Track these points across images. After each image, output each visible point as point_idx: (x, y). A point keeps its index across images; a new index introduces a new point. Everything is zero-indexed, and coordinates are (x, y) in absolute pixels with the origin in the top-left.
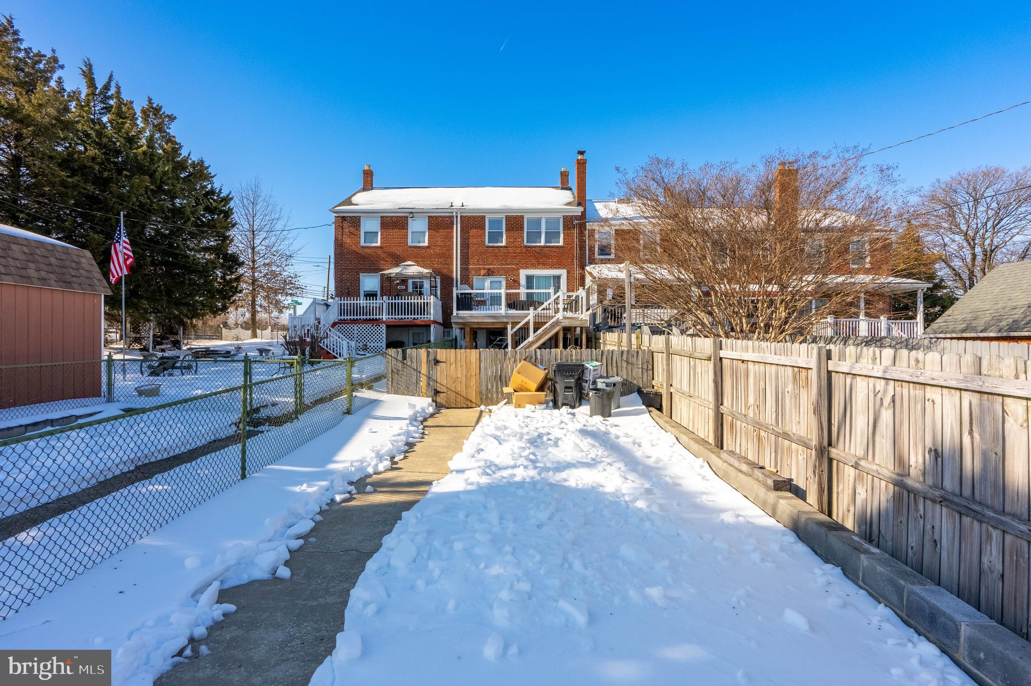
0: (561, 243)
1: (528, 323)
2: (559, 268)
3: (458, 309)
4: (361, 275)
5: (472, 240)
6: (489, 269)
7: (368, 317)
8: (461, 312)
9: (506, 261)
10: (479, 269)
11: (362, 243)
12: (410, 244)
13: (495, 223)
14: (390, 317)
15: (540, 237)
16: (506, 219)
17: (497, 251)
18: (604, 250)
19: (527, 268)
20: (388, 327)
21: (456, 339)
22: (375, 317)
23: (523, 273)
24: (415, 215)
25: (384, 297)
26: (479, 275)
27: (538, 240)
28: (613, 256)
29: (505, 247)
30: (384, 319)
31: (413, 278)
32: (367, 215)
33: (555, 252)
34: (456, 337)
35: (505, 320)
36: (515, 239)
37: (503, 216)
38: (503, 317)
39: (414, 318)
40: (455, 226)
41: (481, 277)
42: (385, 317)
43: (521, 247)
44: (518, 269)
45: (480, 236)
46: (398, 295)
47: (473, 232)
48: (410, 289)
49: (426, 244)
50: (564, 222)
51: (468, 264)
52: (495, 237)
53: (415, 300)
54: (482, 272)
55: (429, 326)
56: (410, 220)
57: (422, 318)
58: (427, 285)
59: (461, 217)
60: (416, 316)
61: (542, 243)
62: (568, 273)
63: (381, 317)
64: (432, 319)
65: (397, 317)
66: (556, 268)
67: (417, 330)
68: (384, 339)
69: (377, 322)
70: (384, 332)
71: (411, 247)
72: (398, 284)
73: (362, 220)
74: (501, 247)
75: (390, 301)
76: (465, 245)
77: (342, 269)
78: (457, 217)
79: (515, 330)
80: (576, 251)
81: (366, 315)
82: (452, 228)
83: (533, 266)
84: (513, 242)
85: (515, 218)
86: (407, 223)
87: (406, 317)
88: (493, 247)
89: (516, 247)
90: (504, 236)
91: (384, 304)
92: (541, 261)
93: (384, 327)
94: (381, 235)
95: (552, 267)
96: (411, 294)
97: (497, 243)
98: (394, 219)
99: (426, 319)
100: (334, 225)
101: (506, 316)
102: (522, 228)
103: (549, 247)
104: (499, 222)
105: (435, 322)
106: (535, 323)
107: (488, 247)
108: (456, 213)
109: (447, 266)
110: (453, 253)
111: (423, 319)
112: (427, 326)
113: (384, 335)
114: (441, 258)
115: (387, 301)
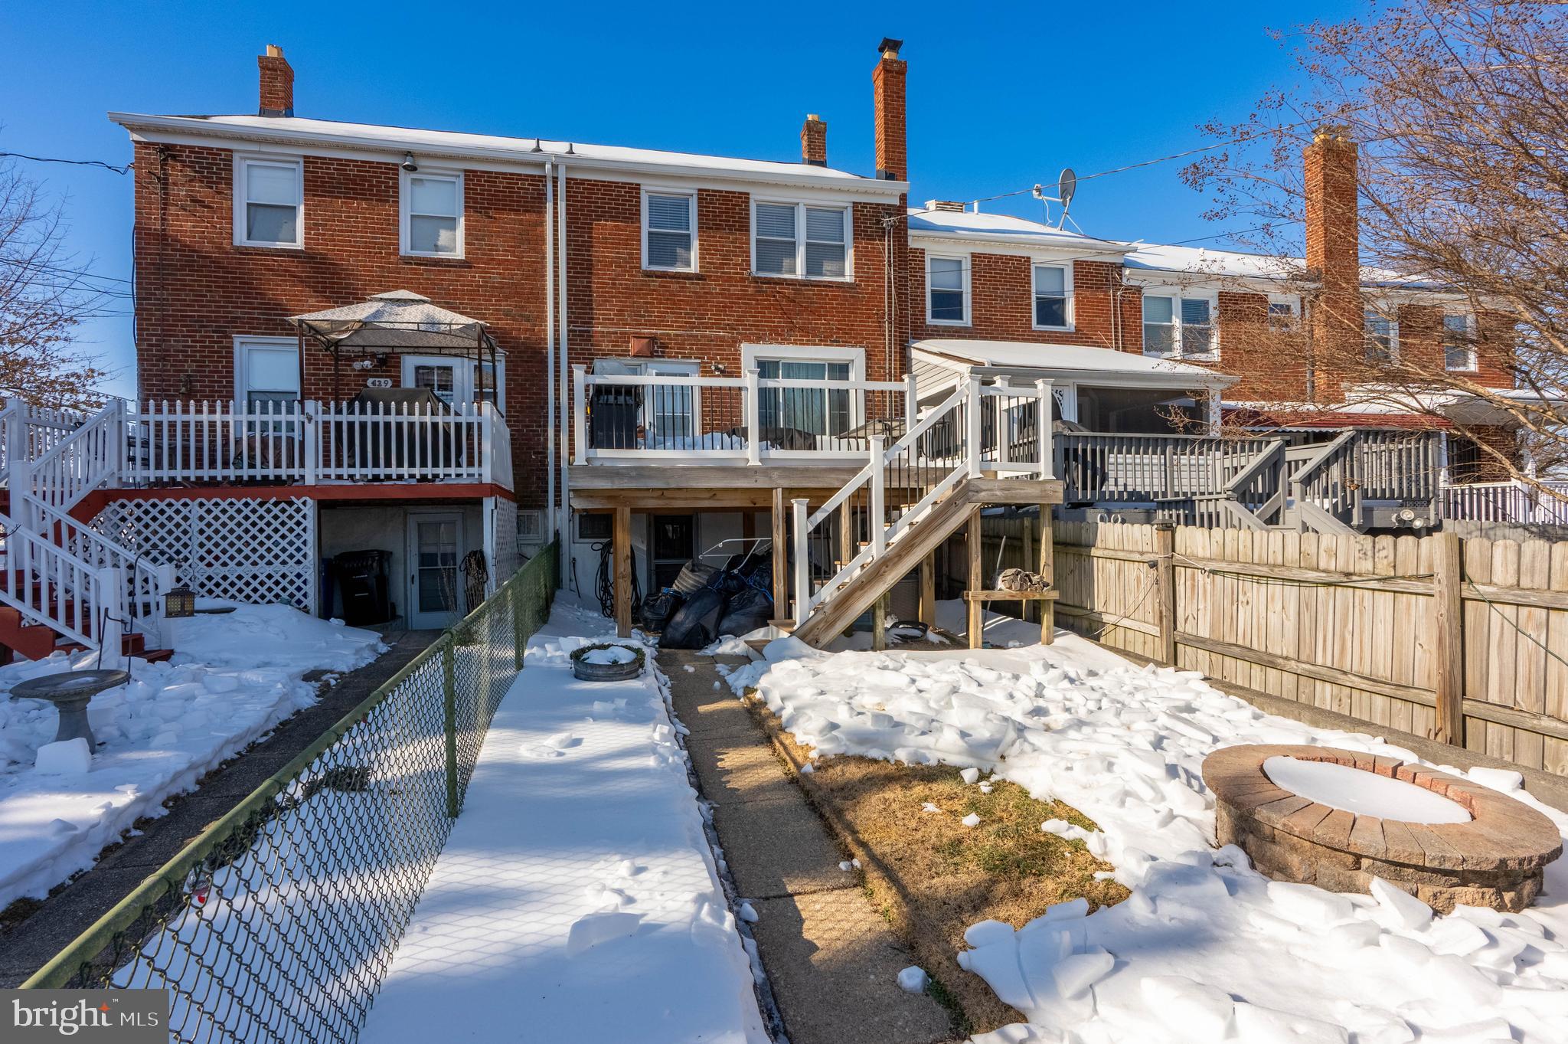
0: (849, 277)
1: (864, 491)
2: (845, 343)
3: (594, 442)
4: (237, 339)
5: (601, 253)
6: (653, 339)
7: (245, 473)
8: (602, 453)
9: (701, 316)
10: (625, 338)
11: (240, 238)
12: (405, 248)
13: (670, 209)
14: (333, 471)
15: (792, 255)
16: (700, 199)
17: (674, 287)
18: (948, 303)
19: (758, 339)
20: (324, 506)
21: (557, 543)
22: (271, 472)
23: (750, 353)
24: (422, 162)
25: (310, 405)
26: (625, 353)
27: (786, 262)
28: (967, 320)
29: (698, 277)
30: (310, 481)
31: (417, 351)
32: (255, 147)
33: (835, 298)
34: (557, 534)
35: (762, 483)
36: (726, 257)
37: (690, 189)
38: (755, 471)
39: (424, 478)
40: (549, 206)
41: (628, 360)
42: (311, 473)
43: (743, 280)
44: (735, 342)
45: (626, 242)
46: (362, 399)
47: (604, 227)
48: (409, 381)
49: (459, 253)
50: (855, 220)
51: (589, 322)
52: (667, 247)
53: (420, 416)
54: (634, 346)
55: (479, 503)
56: (405, 179)
57: (454, 475)
58: (463, 373)
59: (568, 180)
60: (429, 471)
61: (800, 273)
62: (869, 356)
63: (296, 472)
64: (487, 479)
65: (357, 471)
66: (836, 343)
67: (431, 515)
68: (311, 551)
69: (282, 488)
70: (310, 523)
71: (408, 260)
72: (365, 373)
73: (239, 167)
74: (688, 277)
75: (332, 418)
76: (580, 266)
77: (164, 318)
78: (555, 180)
79: (820, 516)
80: (888, 302)
81: (238, 464)
82: (541, 211)
83: (778, 336)
84: (721, 266)
85: (727, 197)
86: (396, 187)
87: (394, 471)
88: (664, 275)
89: (729, 279)
90: (695, 244)
91: (310, 428)
92: (798, 321)
93: (310, 509)
94: (307, 216)
95: (827, 338)
96: (411, 397)
97: (673, 264)
98: (351, 171)
99: (465, 480)
100: (132, 172)
101: (765, 471)
102: (745, 229)
103: (818, 284)
104: (679, 206)
105: (495, 490)
106: (889, 492)
107: (649, 274)
108: (555, 167)
109: (528, 325)
110: (543, 288)
111: (453, 481)
112: (468, 503)
113: (310, 537)
114: (506, 298)
115: (321, 418)
